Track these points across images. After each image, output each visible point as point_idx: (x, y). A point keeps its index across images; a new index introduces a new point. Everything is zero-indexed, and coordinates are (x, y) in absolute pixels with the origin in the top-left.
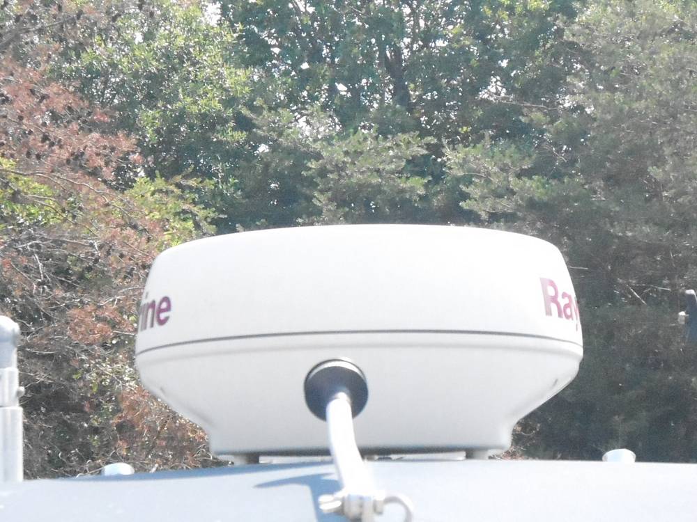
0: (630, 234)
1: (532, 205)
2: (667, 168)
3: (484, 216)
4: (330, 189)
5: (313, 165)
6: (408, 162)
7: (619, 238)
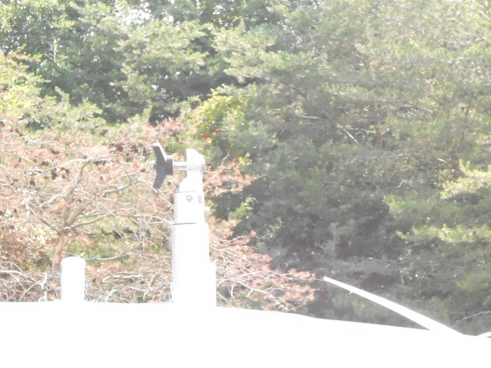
0: (342, 93)
1: (275, 72)
2: (369, 45)
3: (241, 80)
4: (134, 61)
5: (122, 43)
6: (192, 42)
7: (335, 96)
